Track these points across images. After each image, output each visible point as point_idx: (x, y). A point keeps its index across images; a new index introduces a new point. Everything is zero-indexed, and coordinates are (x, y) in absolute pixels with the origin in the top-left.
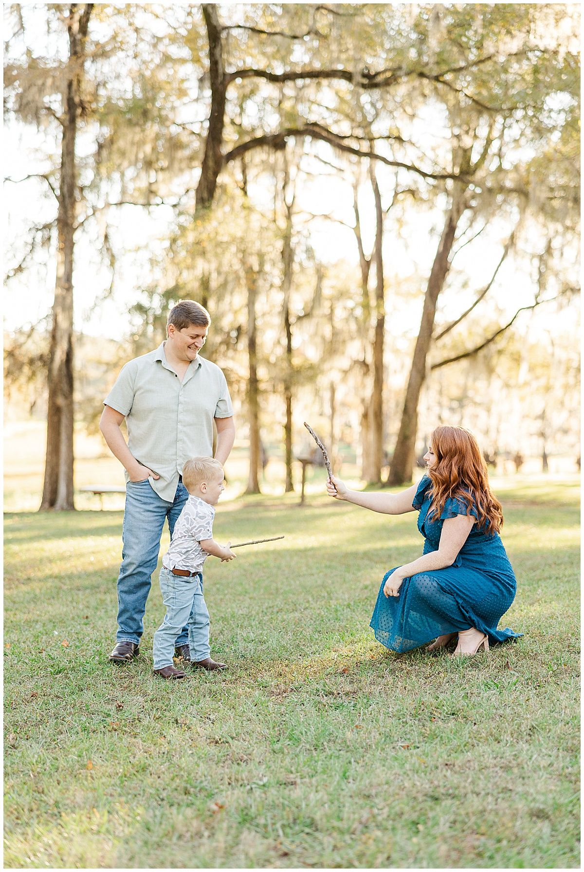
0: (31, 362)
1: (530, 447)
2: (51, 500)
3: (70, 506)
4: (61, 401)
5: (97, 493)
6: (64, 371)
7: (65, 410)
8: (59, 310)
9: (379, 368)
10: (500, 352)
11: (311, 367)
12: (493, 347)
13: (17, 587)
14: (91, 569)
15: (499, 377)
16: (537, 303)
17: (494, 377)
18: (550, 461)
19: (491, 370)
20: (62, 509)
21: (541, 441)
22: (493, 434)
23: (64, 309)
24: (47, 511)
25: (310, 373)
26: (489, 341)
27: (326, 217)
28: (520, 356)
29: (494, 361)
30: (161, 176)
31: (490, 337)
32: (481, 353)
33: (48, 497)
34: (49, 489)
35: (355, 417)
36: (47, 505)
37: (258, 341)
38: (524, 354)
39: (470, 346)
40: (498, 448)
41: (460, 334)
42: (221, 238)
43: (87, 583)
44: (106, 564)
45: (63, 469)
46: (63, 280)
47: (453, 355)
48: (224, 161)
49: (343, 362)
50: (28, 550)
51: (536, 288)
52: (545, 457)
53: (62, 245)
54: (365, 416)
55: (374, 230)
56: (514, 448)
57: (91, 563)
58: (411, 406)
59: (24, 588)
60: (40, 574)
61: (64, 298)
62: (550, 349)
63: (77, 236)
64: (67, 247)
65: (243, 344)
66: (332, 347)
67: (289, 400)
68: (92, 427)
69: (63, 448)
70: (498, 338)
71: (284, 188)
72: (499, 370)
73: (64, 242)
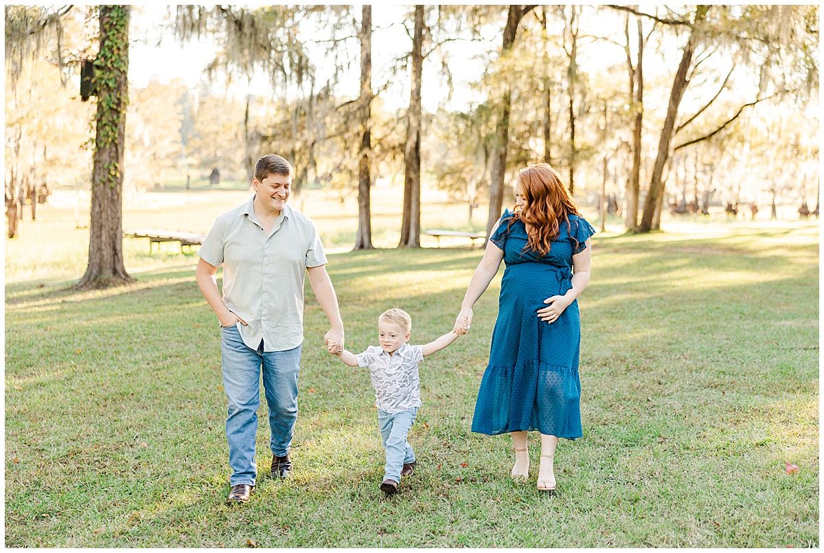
0: (394, 147)
1: (763, 200)
2: (405, 240)
3: (418, 244)
4: (412, 175)
5: (436, 236)
6: (414, 155)
7: (414, 181)
8: (411, 115)
9: (638, 148)
10: (730, 136)
11: (588, 149)
12: (723, 132)
13: (367, 306)
14: (414, 294)
15: (729, 153)
16: (758, 101)
17: (725, 153)
18: (777, 209)
19: (722, 149)
20: (412, 247)
21: (771, 195)
22: (735, 190)
23: (414, 114)
24: (403, 248)
25: (587, 153)
26: (720, 129)
27: (605, 39)
28: (743, 139)
29: (725, 143)
30: (483, 19)
31: (721, 126)
32: (714, 137)
33: (404, 238)
34: (404, 233)
35: (622, 181)
36: (403, 243)
37: (552, 129)
38: (747, 137)
39: (706, 132)
40: (739, 200)
41: (699, 123)
42: (517, 69)
43: (408, 304)
44: (424, 292)
45: (413, 220)
46: (415, 93)
47: (695, 138)
48: (522, 13)
49: (612, 143)
50: (379, 281)
51: (758, 90)
52: (774, 207)
53: (415, 69)
54: (628, 181)
55: (637, 51)
56: (751, 199)
57: (415, 291)
58: (657, 177)
59: (372, 306)
60: (383, 298)
61: (415, 107)
62: (766, 134)
63: (425, 63)
64: (418, 71)
65: (540, 131)
66: (604, 135)
67: (572, 172)
68: (442, 184)
69: (413, 206)
70: (727, 126)
71: (571, 22)
72: (728, 148)
73: (416, 67)
